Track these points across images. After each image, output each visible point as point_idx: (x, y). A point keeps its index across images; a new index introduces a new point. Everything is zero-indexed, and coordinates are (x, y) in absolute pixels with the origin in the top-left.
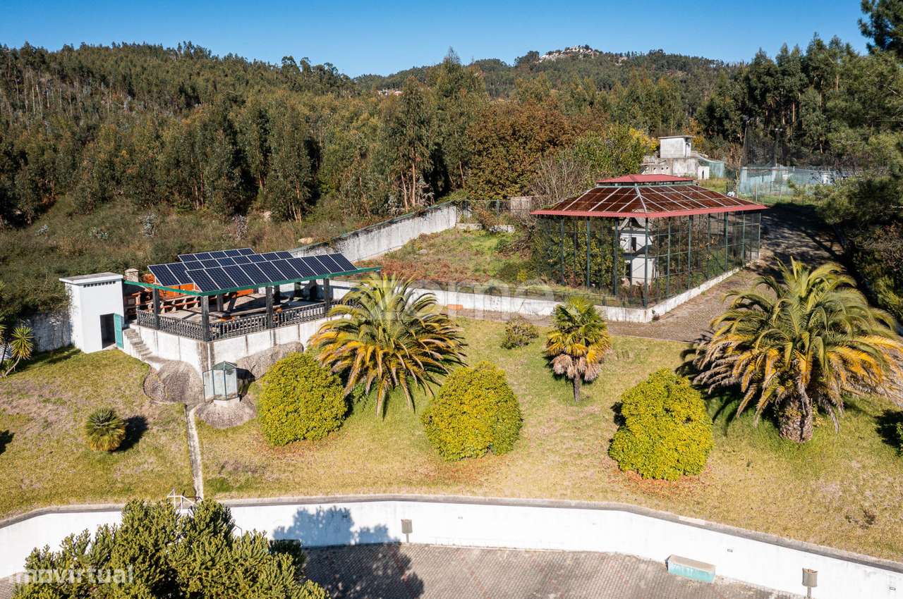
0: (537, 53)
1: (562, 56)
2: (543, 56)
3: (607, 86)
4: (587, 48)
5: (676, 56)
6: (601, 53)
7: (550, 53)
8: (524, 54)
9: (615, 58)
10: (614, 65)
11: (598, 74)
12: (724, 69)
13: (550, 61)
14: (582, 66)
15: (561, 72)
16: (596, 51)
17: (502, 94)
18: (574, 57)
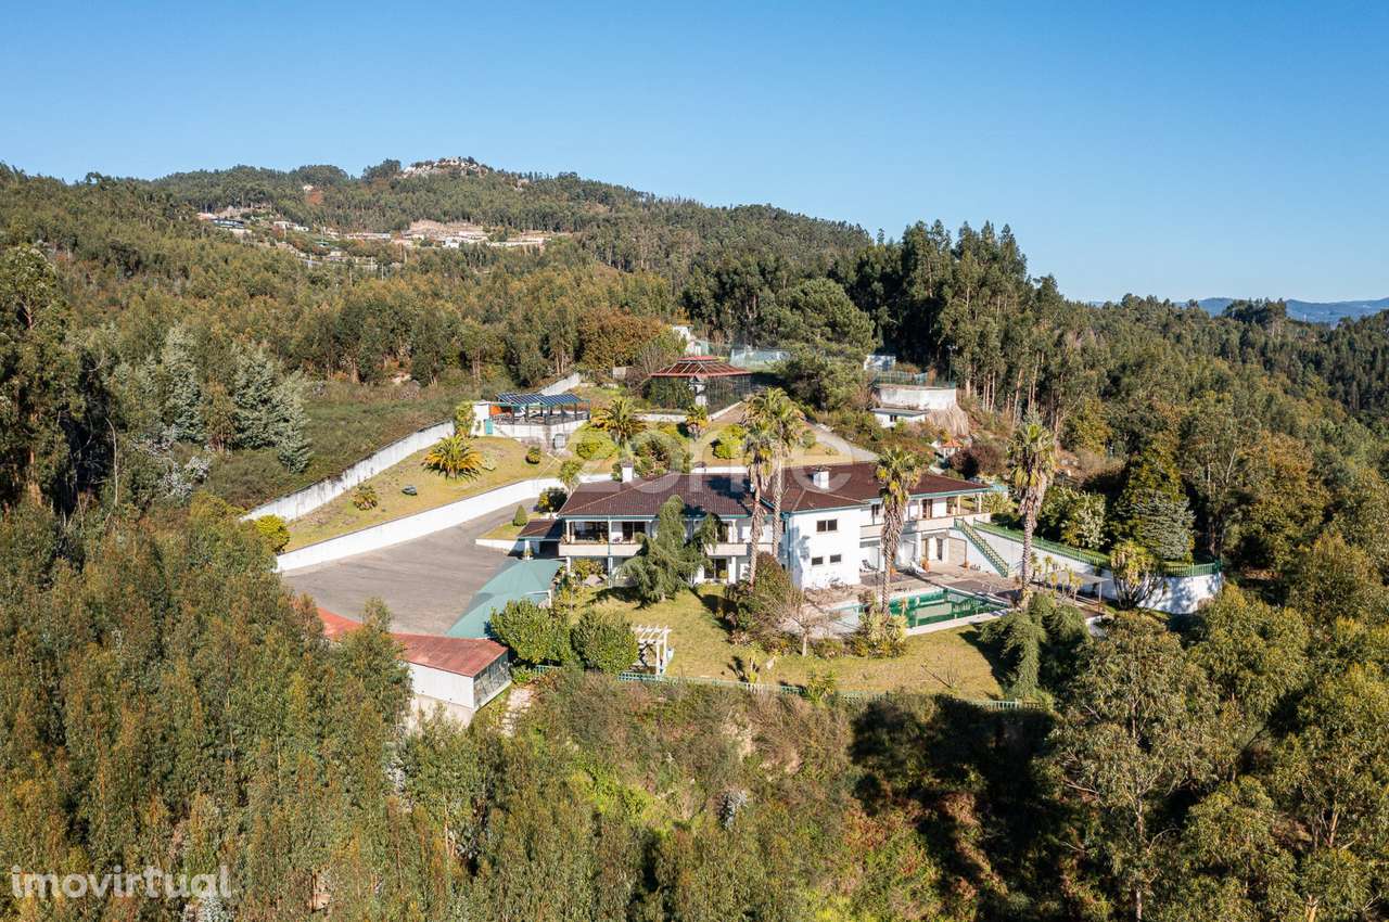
0: (398, 162)
1: (436, 171)
2: (407, 169)
3: (505, 219)
4: (471, 161)
5: (594, 184)
6: (491, 169)
7: (418, 165)
8: (378, 162)
9: (510, 179)
10: (512, 190)
11: (491, 201)
12: (656, 206)
13: (419, 177)
14: (466, 187)
15: (439, 195)
16: (484, 166)
17: (355, 224)
18: (454, 174)
